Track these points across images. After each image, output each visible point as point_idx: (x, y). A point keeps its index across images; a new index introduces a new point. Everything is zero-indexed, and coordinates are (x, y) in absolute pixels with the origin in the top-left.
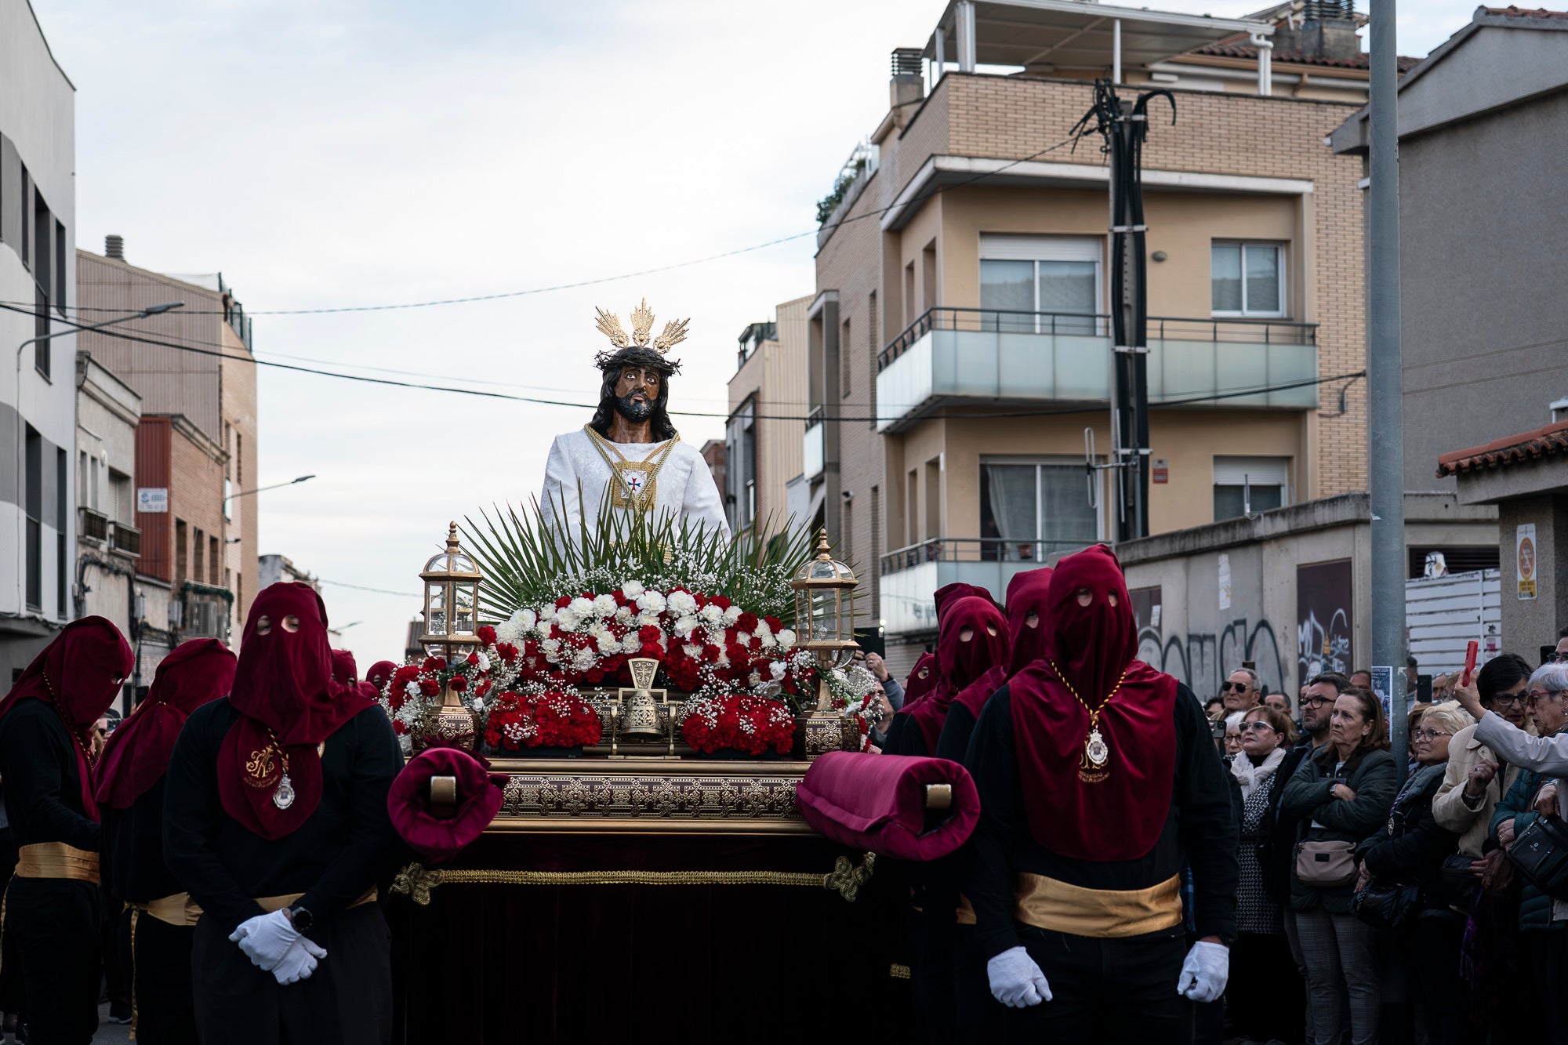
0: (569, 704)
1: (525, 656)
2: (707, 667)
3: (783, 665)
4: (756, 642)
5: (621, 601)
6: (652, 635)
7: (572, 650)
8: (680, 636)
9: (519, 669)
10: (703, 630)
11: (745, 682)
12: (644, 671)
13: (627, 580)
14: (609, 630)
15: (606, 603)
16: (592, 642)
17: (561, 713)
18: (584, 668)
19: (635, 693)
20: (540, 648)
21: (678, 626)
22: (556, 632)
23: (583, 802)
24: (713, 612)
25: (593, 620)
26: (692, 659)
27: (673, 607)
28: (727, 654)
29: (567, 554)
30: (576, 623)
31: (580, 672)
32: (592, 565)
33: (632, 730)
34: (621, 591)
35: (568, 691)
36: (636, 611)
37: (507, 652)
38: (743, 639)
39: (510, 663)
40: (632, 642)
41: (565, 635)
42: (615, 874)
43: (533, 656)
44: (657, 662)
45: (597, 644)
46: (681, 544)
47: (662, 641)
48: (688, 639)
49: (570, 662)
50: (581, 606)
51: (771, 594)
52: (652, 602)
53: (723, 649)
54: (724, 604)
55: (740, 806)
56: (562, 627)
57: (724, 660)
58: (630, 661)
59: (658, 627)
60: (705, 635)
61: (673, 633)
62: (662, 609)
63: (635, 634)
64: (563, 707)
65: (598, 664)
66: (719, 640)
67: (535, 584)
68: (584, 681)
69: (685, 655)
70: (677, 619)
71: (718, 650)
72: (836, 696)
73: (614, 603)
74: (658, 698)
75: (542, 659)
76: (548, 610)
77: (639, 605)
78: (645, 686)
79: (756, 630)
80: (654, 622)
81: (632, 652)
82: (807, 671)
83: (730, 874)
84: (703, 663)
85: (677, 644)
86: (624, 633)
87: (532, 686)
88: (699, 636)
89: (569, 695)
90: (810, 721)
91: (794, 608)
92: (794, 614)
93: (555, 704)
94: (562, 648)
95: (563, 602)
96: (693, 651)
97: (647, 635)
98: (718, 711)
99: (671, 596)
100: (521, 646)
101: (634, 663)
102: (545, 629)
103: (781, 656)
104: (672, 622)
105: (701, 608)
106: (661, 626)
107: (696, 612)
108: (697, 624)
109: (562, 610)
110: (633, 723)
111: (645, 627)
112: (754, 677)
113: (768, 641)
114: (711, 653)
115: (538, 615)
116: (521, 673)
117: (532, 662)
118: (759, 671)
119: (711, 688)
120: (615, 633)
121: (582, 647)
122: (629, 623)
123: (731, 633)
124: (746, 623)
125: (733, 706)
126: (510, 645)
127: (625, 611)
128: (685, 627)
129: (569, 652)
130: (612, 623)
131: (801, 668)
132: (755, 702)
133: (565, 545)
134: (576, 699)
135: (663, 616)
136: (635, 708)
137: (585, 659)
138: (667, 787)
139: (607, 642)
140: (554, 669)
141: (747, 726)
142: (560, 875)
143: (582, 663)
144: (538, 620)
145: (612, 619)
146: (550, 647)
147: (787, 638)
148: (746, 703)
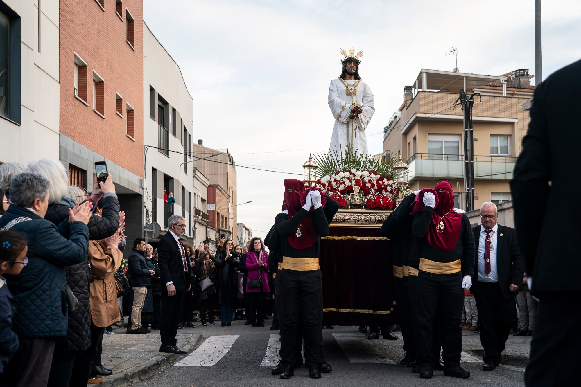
0: (339, 197)
1: (328, 186)
2: (372, 189)
3: (391, 187)
4: (384, 183)
5: (351, 173)
6: (358, 181)
7: (339, 184)
8: (365, 181)
9: (327, 189)
10: (371, 180)
11: (381, 192)
12: (356, 190)
13: (352, 168)
14: (348, 180)
15: (347, 174)
16: (344, 183)
17: (337, 198)
18: (342, 189)
19: (354, 195)
20: (331, 184)
21: (365, 179)
22: (335, 180)
23: (342, 220)
24: (373, 176)
25: (344, 177)
26: (368, 187)
27: (364, 174)
28: (377, 186)
29: (338, 162)
30: (340, 178)
31: (341, 190)
32: (344, 166)
33: (354, 203)
34: (351, 171)
35: (338, 194)
36: (354, 175)
37: (324, 185)
38: (381, 182)
39: (324, 188)
40: (354, 183)
41: (338, 181)
42: (350, 237)
43: (330, 186)
44: (360, 187)
45: (345, 183)
46: (365, 161)
47: (361, 182)
48: (367, 182)
49: (338, 187)
50: (341, 174)
51: (387, 172)
52: (358, 173)
53: (376, 185)
54: (376, 174)
55: (380, 221)
56: (337, 179)
57: (376, 187)
58: (353, 187)
59: (360, 179)
60: (371, 181)
61: (363, 181)
62: (361, 175)
63: (354, 181)
64: (337, 197)
65: (345, 188)
66: (375, 183)
67: (330, 170)
68: (342, 192)
69: (366, 186)
70: (364, 177)
71: (375, 185)
72: (403, 195)
73: (349, 174)
74: (360, 195)
75: (332, 187)
76: (333, 176)
77: (355, 174)
78: (357, 193)
79: (384, 180)
80: (359, 178)
81: (354, 185)
82: (396, 188)
83: (378, 237)
84: (371, 188)
85: (364, 183)
86: (352, 180)
87: (330, 193)
88: (370, 181)
89: (339, 194)
90: (397, 201)
91: (393, 176)
92: (393, 177)
93: (335, 196)
94: (337, 184)
95: (337, 173)
96: (368, 185)
97: (357, 181)
98: (375, 198)
99: (363, 172)
100: (327, 184)
101: (354, 187)
102: (333, 180)
103: (389, 185)
104: (363, 178)
105: (370, 175)
106: (361, 179)
107: (369, 176)
108: (369, 179)
109: (337, 175)
110: (354, 201)
111: (357, 179)
112: (383, 192)
113: (386, 183)
114: (373, 185)
115: (331, 177)
116: (327, 190)
117: (330, 188)
118: (384, 190)
119: (373, 193)
120: (350, 181)
121: (342, 184)
122: (353, 178)
123: (377, 181)
124: (381, 179)
125: (378, 197)
126: (324, 183)
127: (352, 176)
128: (366, 179)
129: (339, 185)
130: (349, 178)
131: (395, 188)
132: (384, 196)
133: (337, 160)
134: (340, 196)
135: (361, 177)
136: (354, 198)
137: (342, 187)
138: (362, 217)
139: (348, 183)
140: (335, 189)
141: (382, 202)
142: (337, 237)
143: (341, 188)
144: (331, 178)
145: (349, 177)
146: (334, 184)
147: (391, 182)
148: (381, 196)
